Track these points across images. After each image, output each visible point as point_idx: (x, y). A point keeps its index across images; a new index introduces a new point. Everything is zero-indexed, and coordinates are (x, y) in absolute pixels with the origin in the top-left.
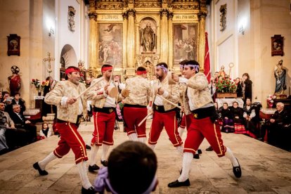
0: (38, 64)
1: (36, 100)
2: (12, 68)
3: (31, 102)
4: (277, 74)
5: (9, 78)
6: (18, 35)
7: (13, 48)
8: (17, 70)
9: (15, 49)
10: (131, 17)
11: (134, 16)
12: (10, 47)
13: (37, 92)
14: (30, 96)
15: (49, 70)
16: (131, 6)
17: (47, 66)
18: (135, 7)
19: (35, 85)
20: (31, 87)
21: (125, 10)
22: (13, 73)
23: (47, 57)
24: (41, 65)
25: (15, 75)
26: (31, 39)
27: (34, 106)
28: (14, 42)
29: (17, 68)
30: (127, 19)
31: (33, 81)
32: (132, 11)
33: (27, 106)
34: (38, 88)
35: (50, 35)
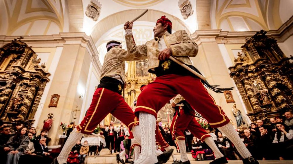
0: (68, 114)
1: (61, 138)
2: (49, 114)
3: (56, 140)
4: (235, 114)
5: (44, 122)
6: (59, 95)
7: (53, 103)
8: (52, 116)
9: (55, 103)
10: (133, 94)
11: (135, 93)
12: (52, 102)
13: (62, 133)
14: (57, 135)
15: (75, 117)
16: (133, 88)
17: (74, 114)
18: (135, 88)
19: (62, 127)
20: (59, 129)
21: (129, 91)
22: (49, 118)
23: (75, 109)
24: (70, 114)
25: (49, 119)
26: (67, 97)
27: (57, 143)
28: (55, 99)
29: (52, 114)
30: (131, 95)
31: (62, 124)
32: (134, 90)
33: (52, 142)
34: (64, 129)
35: (80, 97)
